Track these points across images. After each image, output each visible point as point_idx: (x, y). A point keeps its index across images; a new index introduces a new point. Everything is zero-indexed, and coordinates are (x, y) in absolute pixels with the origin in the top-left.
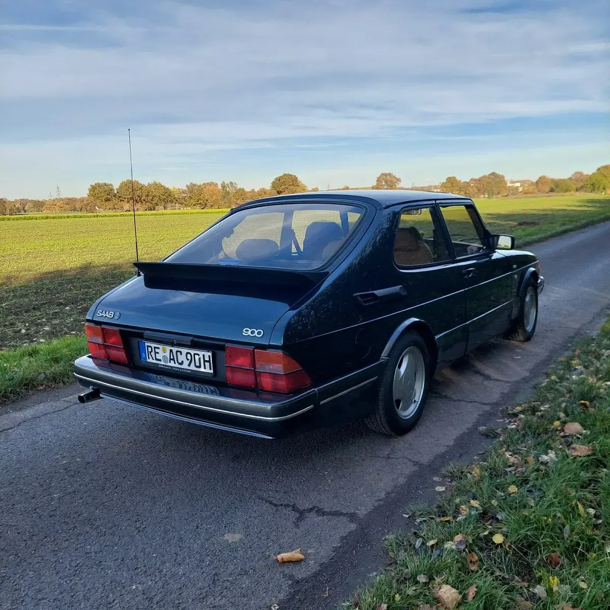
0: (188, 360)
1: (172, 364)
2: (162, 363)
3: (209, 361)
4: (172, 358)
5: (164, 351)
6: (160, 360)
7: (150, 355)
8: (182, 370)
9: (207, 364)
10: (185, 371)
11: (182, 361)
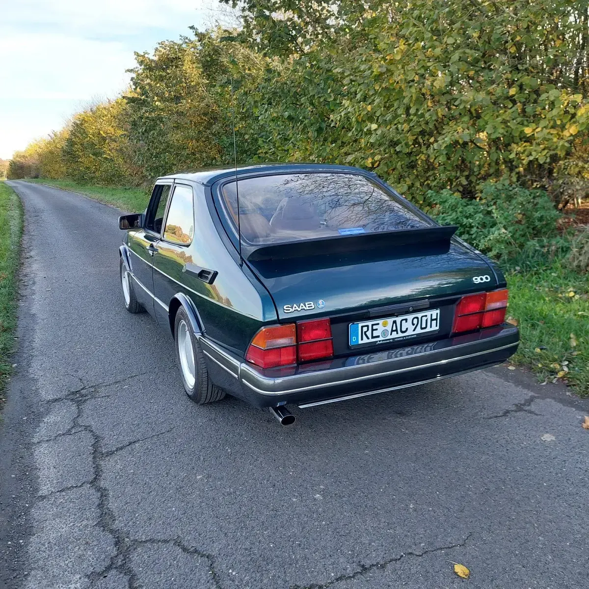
0: (413, 324)
1: (394, 335)
2: (381, 338)
3: (436, 319)
4: (394, 328)
5: (385, 325)
6: (378, 337)
7: (364, 336)
8: (407, 338)
9: (434, 322)
10: (410, 337)
11: (407, 329)
